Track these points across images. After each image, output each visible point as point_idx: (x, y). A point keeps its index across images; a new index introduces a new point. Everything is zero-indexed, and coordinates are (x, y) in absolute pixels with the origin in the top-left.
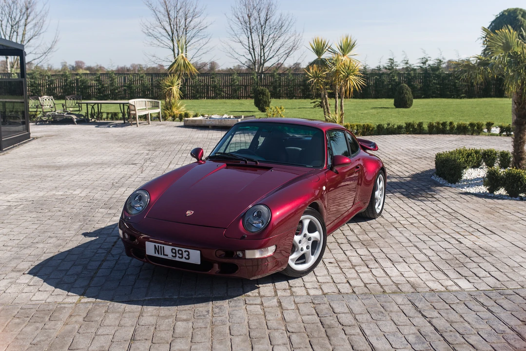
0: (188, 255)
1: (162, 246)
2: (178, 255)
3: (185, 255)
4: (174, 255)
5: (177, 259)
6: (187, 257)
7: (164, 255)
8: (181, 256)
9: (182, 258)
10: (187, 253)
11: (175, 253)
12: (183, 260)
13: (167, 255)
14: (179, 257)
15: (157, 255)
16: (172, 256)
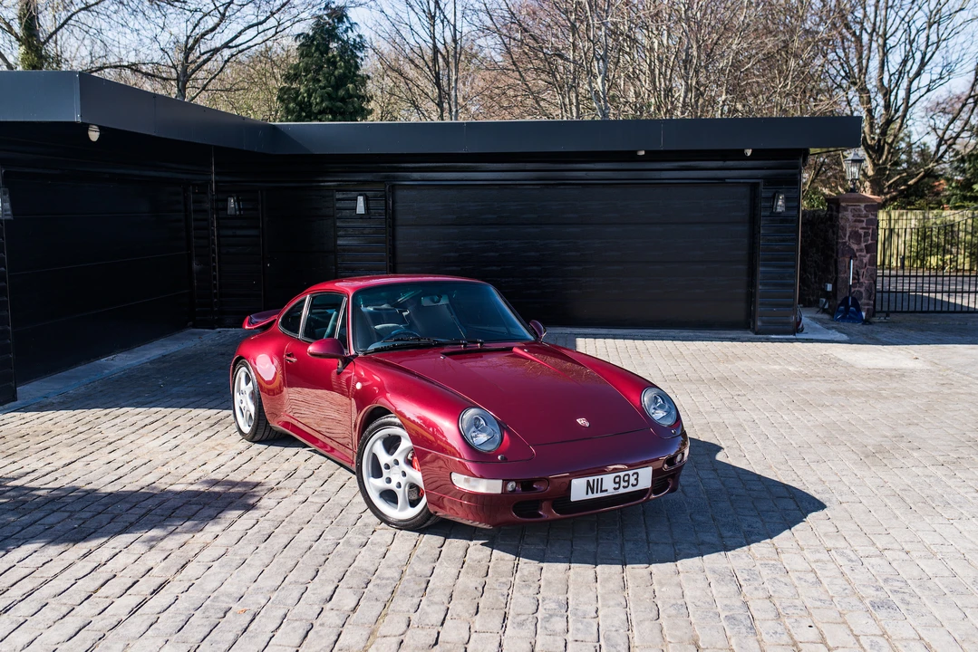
0: (636, 479)
1: (599, 477)
2: (623, 484)
3: (632, 480)
4: (617, 486)
5: (622, 491)
6: (635, 482)
7: (602, 491)
8: (626, 484)
9: (627, 487)
10: (635, 476)
11: (619, 483)
12: (631, 489)
13: (606, 491)
14: (624, 487)
15: (591, 496)
16: (615, 489)
